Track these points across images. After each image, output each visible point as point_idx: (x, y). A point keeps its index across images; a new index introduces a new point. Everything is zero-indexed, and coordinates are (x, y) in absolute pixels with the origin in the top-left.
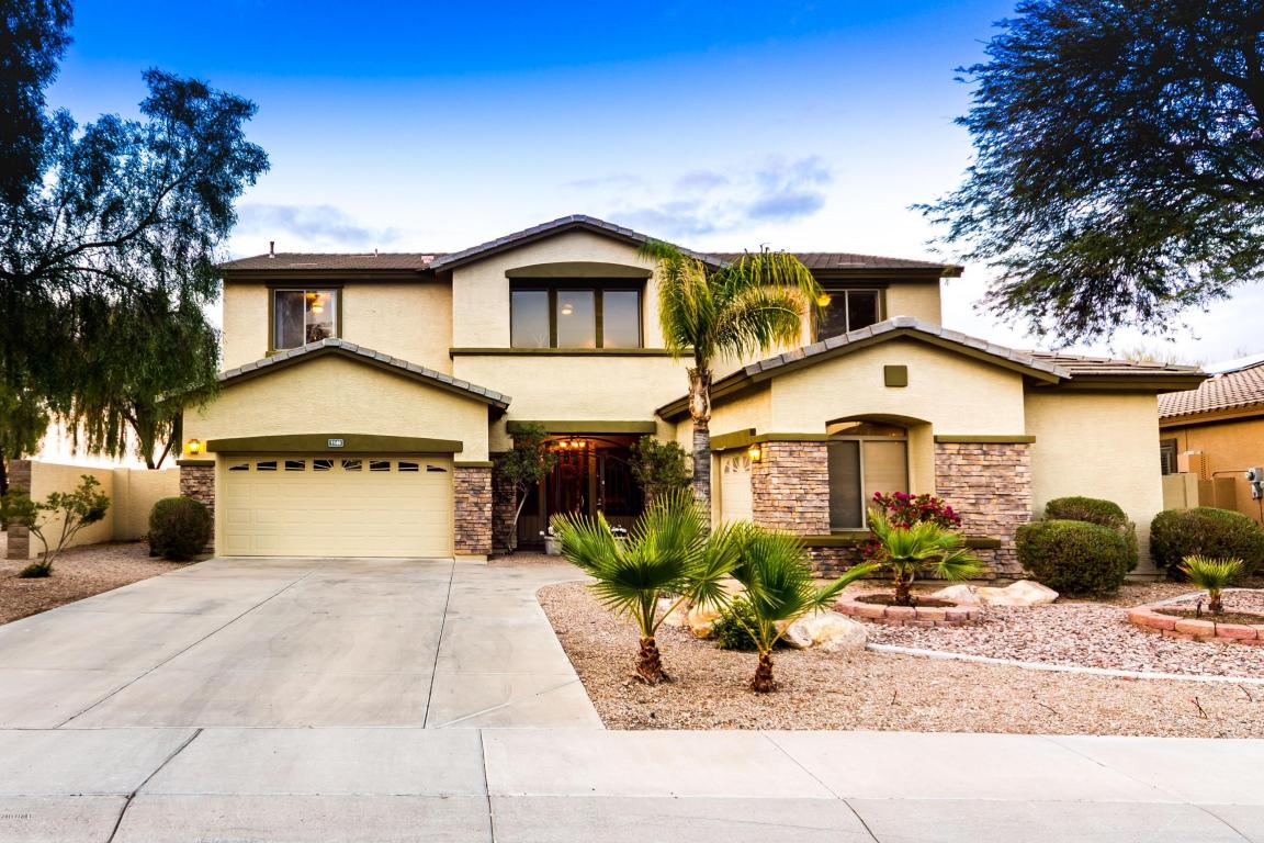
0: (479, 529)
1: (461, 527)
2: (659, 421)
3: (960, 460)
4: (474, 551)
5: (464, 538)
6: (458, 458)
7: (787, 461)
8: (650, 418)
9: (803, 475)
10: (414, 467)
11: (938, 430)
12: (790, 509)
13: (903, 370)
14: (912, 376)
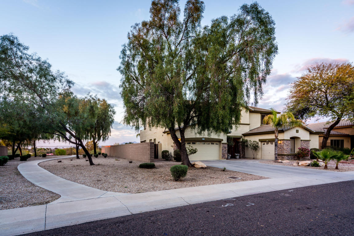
0: (226, 154)
1: (223, 154)
2: (243, 136)
3: (303, 143)
4: (225, 158)
5: (223, 156)
6: (222, 142)
7: (286, 143)
8: (241, 135)
9: (288, 145)
10: (214, 144)
11: (301, 139)
12: (286, 150)
13: (298, 130)
14: (299, 131)
